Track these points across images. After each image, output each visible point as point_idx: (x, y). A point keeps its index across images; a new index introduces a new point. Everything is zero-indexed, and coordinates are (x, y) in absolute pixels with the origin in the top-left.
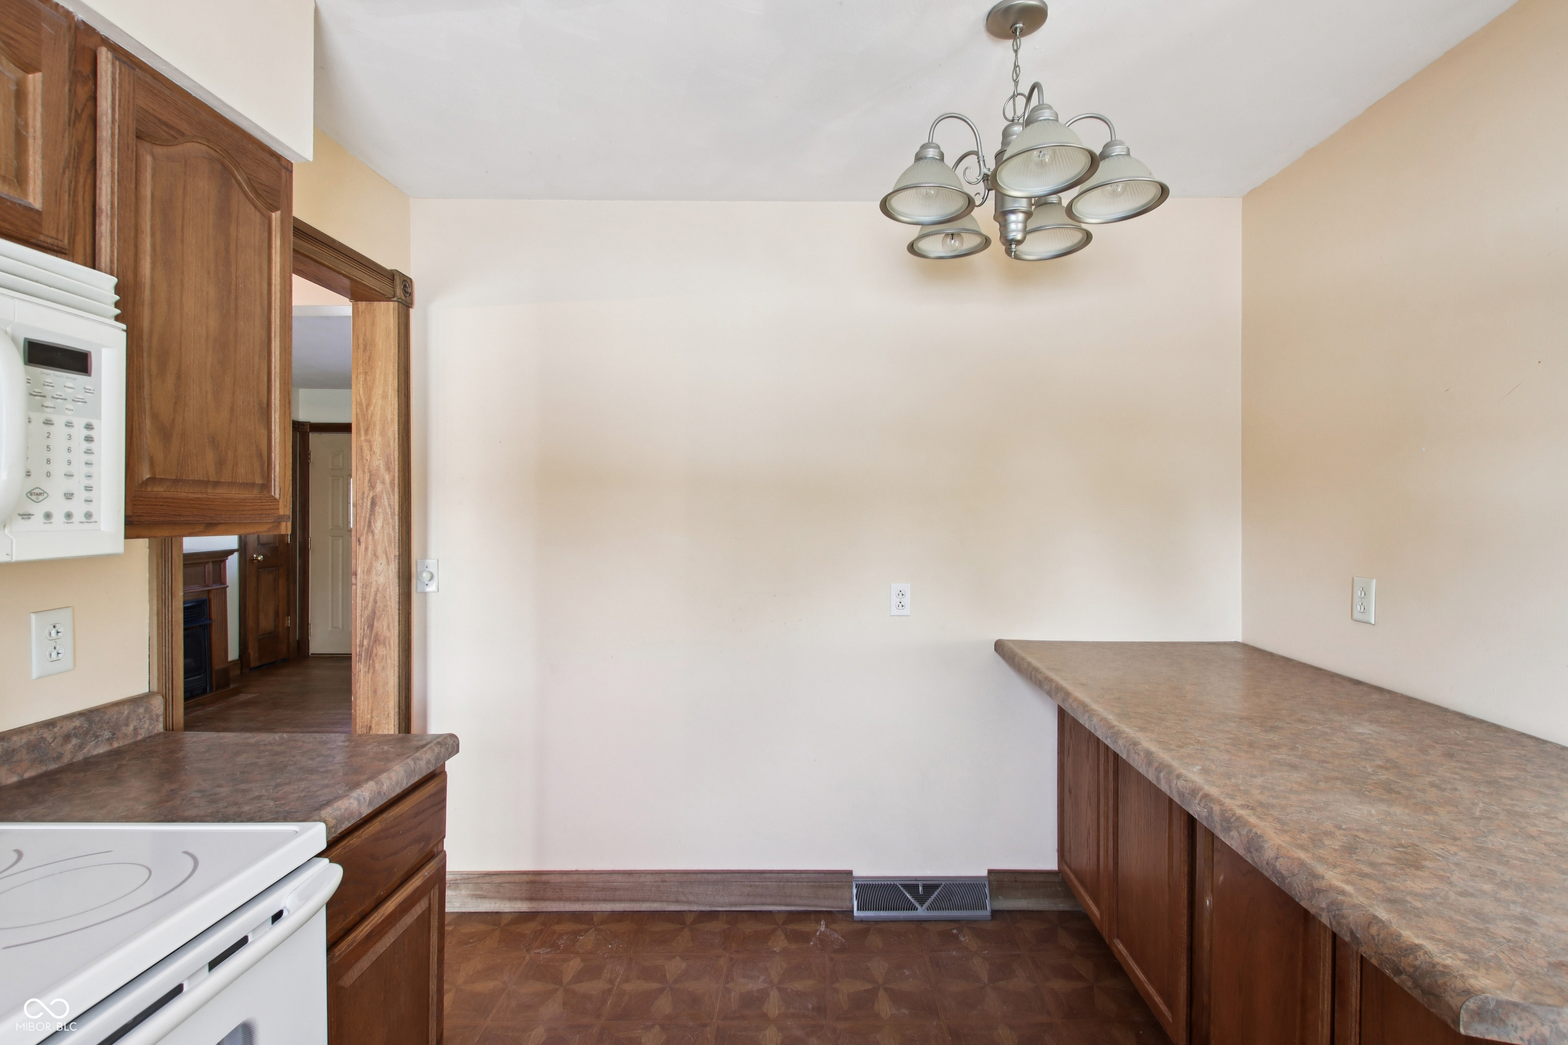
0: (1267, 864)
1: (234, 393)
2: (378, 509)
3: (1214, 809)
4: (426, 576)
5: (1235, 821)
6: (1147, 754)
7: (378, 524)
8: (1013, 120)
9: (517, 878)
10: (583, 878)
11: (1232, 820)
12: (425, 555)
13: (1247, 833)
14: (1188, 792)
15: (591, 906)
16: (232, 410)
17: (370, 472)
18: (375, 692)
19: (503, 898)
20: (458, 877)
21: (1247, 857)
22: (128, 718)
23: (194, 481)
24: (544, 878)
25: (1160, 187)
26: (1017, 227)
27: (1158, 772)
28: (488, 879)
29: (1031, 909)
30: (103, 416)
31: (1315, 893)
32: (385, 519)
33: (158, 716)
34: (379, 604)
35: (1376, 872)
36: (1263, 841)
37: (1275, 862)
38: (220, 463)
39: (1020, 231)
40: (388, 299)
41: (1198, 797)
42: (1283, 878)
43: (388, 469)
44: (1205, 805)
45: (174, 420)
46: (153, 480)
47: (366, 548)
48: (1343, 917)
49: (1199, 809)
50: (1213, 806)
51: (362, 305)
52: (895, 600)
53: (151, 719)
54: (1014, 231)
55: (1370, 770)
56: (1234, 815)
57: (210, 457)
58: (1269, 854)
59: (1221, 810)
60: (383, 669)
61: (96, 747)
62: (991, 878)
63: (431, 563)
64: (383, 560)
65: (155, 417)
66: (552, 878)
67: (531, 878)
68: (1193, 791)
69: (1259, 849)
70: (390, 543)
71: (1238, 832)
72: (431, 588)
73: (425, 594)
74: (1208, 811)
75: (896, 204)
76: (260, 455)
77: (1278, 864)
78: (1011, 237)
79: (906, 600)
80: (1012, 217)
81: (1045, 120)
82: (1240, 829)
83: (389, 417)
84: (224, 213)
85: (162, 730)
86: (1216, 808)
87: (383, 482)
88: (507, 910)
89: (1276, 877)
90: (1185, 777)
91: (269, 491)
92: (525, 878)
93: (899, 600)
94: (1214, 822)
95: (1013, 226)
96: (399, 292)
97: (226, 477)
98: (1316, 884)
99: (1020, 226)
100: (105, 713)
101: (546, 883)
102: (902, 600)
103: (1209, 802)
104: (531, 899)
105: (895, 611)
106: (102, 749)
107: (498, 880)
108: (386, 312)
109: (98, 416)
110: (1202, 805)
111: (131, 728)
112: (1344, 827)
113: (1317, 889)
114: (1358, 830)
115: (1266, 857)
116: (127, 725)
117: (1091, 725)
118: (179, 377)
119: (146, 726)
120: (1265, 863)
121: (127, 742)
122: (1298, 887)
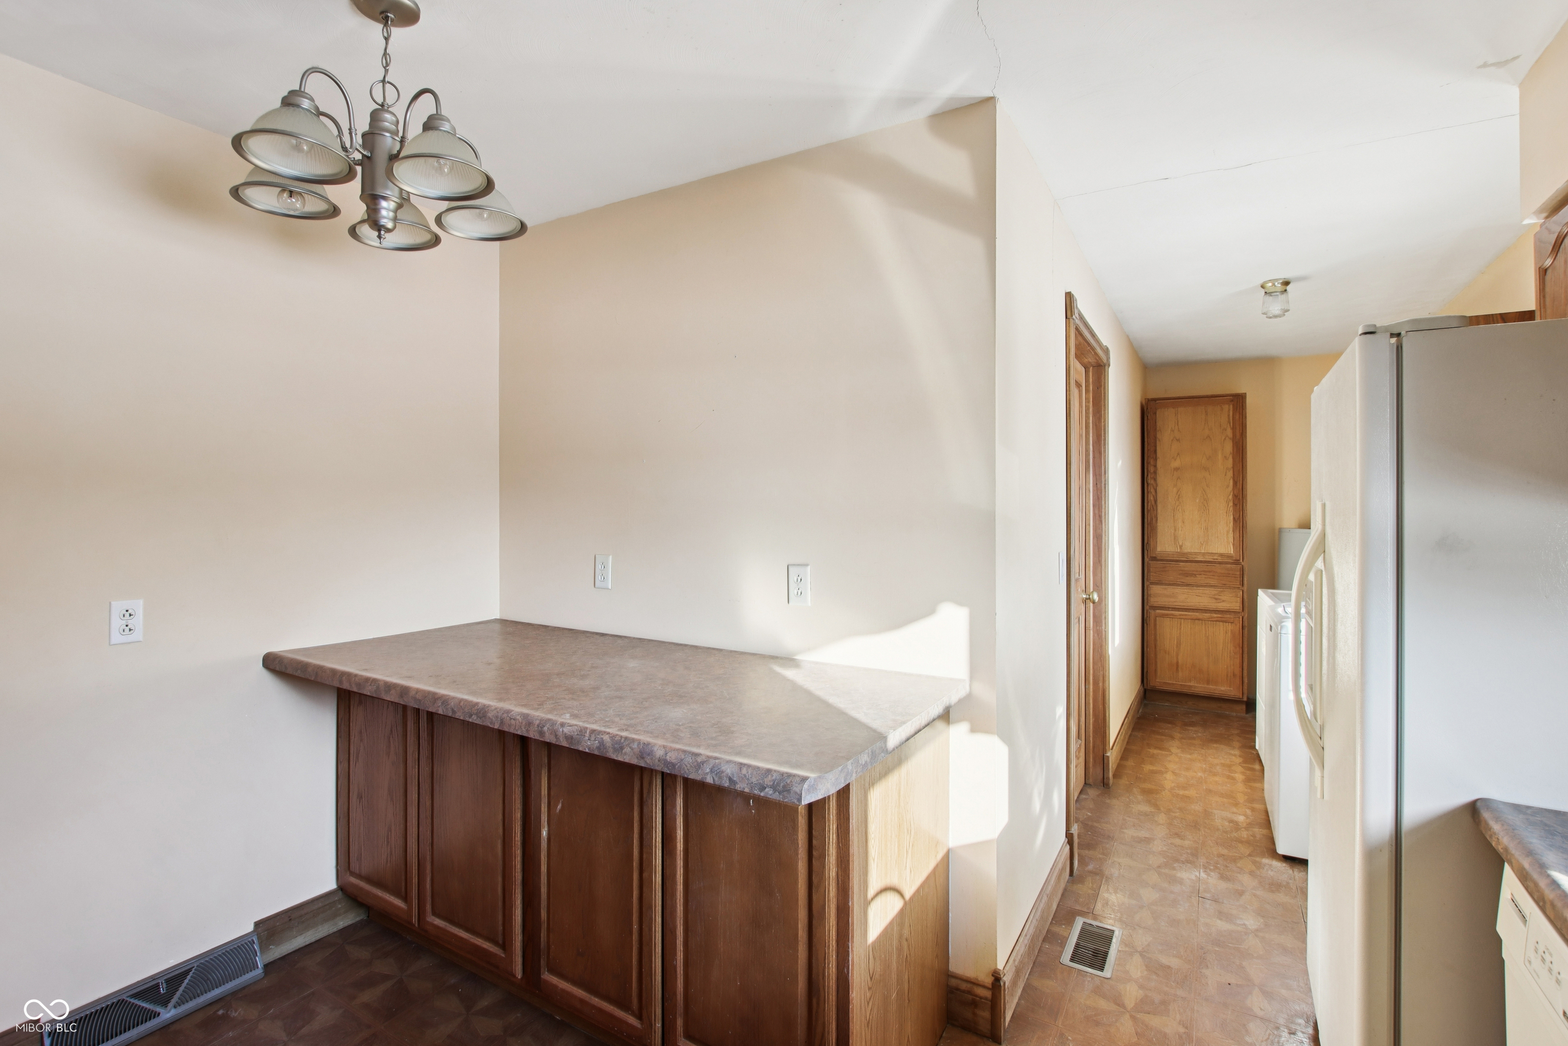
0: (659, 761)
3: (604, 738)
5: (625, 741)
6: (523, 717)
8: (382, 105)
11: (622, 741)
13: (638, 745)
14: (576, 734)
21: (640, 763)
25: (520, 223)
26: (388, 214)
27: (541, 727)
29: (308, 943)
31: (700, 766)
35: (718, 742)
36: (652, 747)
37: (666, 757)
39: (391, 220)
41: (587, 735)
42: (674, 765)
44: (595, 739)
48: (723, 772)
49: (589, 744)
50: (602, 736)
52: (117, 623)
54: (385, 218)
55: (660, 688)
56: (621, 737)
58: (659, 753)
59: (610, 737)
62: (260, 929)
68: (581, 731)
69: (651, 753)
71: (630, 748)
74: (599, 742)
75: (254, 144)
77: (668, 758)
78: (382, 223)
79: (138, 621)
80: (384, 204)
81: (444, 131)
82: (631, 745)
86: (606, 738)
89: (667, 767)
90: (568, 724)
93: (124, 623)
94: (606, 748)
95: (384, 213)
98: (699, 760)
99: (391, 214)
102: (130, 622)
103: (598, 735)
105: (117, 637)
110: (593, 739)
112: (680, 724)
113: (701, 762)
114: (688, 723)
115: (658, 756)
117: (447, 709)
120: (657, 761)
122: (686, 766)
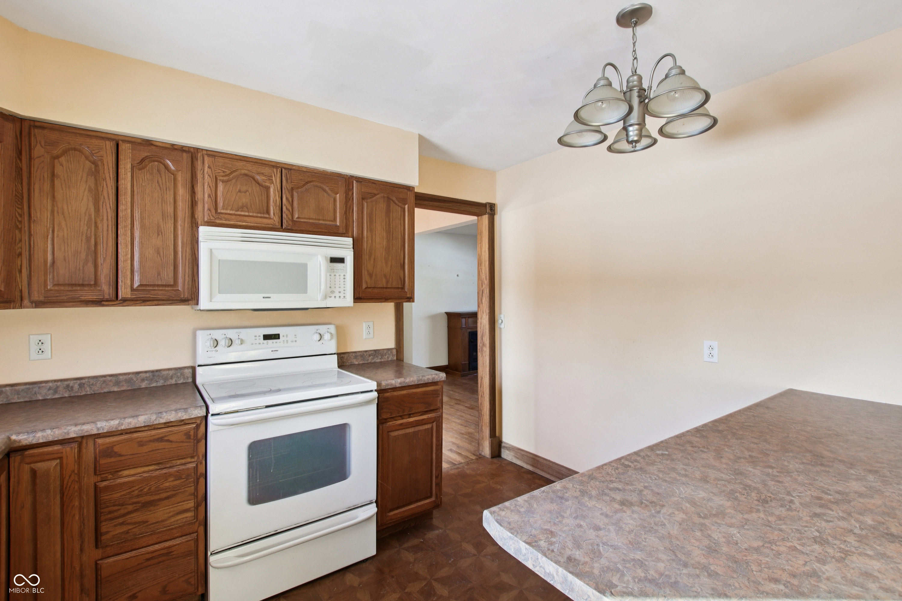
1: (392, 262)
2: (484, 295)
4: (500, 321)
7: (484, 300)
9: (528, 455)
10: (551, 464)
12: (500, 313)
15: (554, 479)
16: (391, 266)
17: (482, 280)
18: (483, 364)
19: (524, 462)
20: (511, 447)
22: (386, 354)
23: (379, 287)
24: (537, 458)
28: (519, 451)
30: (348, 273)
32: (485, 298)
33: (394, 355)
34: (484, 331)
38: (387, 282)
40: (485, 214)
43: (486, 279)
45: (373, 272)
46: (367, 288)
47: (481, 309)
51: (480, 217)
52: (706, 351)
53: (392, 355)
57: (384, 280)
60: (485, 356)
61: (377, 360)
63: (502, 316)
64: (485, 314)
65: (368, 271)
66: (541, 460)
67: (534, 457)
70: (487, 308)
72: (502, 326)
73: (500, 329)
76: (401, 279)
79: (715, 352)
80: (631, 129)
83: (486, 259)
84: (388, 211)
85: (395, 359)
87: (485, 284)
88: (525, 467)
91: (405, 289)
92: (531, 456)
93: (709, 352)
95: (631, 133)
96: (488, 210)
97: (389, 286)
100: (380, 351)
101: (538, 461)
102: (712, 352)
104: (533, 466)
105: (706, 358)
106: (379, 361)
107: (523, 453)
108: (485, 219)
109: (346, 273)
111: (387, 357)
116: (385, 356)
118: (374, 259)
119: (391, 357)
121: (385, 360)
